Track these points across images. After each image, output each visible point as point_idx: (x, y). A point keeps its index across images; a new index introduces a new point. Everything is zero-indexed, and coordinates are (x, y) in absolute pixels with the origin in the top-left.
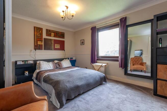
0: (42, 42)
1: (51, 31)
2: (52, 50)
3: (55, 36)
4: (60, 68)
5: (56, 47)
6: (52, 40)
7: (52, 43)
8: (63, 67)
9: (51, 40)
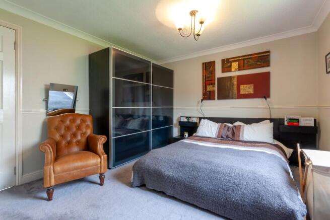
0: (213, 87)
1: (230, 60)
2: (232, 98)
3: (240, 69)
4: (233, 140)
5: (242, 92)
6: (234, 77)
7: (233, 85)
8: (241, 139)
9: (230, 78)
